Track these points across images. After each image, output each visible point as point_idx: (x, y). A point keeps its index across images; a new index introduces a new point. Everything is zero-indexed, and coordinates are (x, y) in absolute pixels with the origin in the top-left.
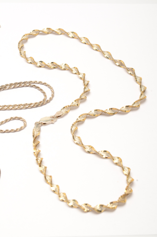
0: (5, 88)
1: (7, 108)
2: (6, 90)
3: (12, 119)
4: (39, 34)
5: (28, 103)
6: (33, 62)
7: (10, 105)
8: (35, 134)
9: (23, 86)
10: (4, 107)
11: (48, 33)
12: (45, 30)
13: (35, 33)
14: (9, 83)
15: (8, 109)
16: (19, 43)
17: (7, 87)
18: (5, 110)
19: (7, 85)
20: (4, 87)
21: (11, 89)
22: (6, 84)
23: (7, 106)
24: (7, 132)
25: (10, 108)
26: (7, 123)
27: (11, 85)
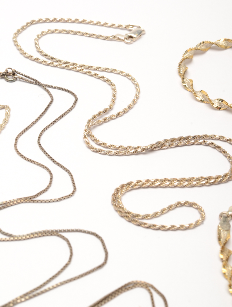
0: (163, 146)
1: (168, 184)
2: (164, 149)
3: (179, 205)
4: (210, 48)
5: (205, 176)
6: (206, 100)
7: (174, 179)
8: (222, 235)
9: (193, 144)
10: (164, 182)
11: (226, 48)
12: (222, 42)
13: (203, 48)
14: (169, 138)
15: (171, 186)
16: (180, 65)
17: (165, 144)
18: (166, 187)
19: (166, 141)
20: (161, 145)
21: (172, 148)
22: (164, 140)
23: (169, 181)
24: (173, 230)
25: (175, 184)
26: (171, 212)
27: (173, 140)
